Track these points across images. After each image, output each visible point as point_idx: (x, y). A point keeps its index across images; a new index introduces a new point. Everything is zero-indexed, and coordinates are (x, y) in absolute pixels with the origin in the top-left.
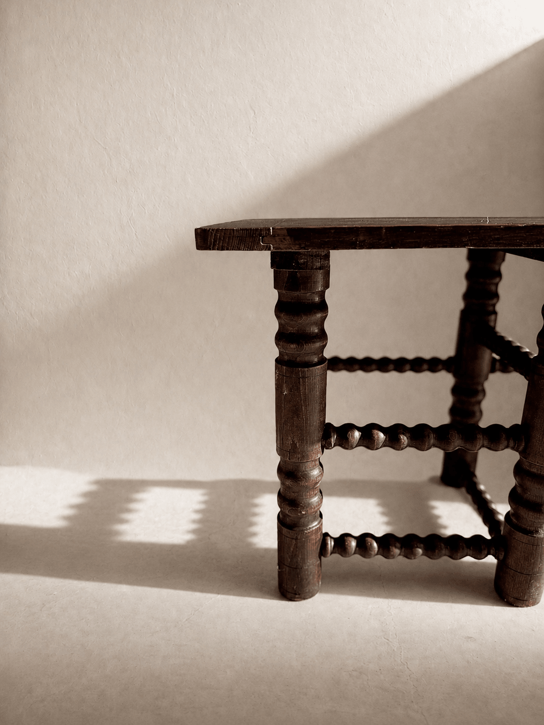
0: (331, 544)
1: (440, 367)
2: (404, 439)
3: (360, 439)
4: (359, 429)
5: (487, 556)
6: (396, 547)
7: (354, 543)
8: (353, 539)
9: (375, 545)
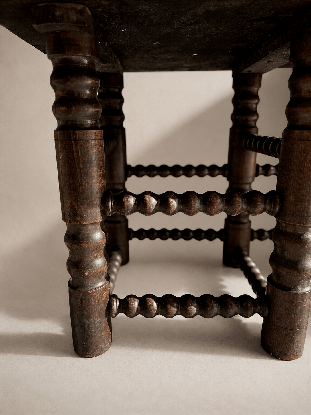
0: (116, 304)
1: (217, 172)
2: (174, 203)
3: (135, 204)
4: (134, 196)
5: (253, 314)
6: (173, 306)
7: (136, 304)
8: (136, 300)
9: (155, 305)
